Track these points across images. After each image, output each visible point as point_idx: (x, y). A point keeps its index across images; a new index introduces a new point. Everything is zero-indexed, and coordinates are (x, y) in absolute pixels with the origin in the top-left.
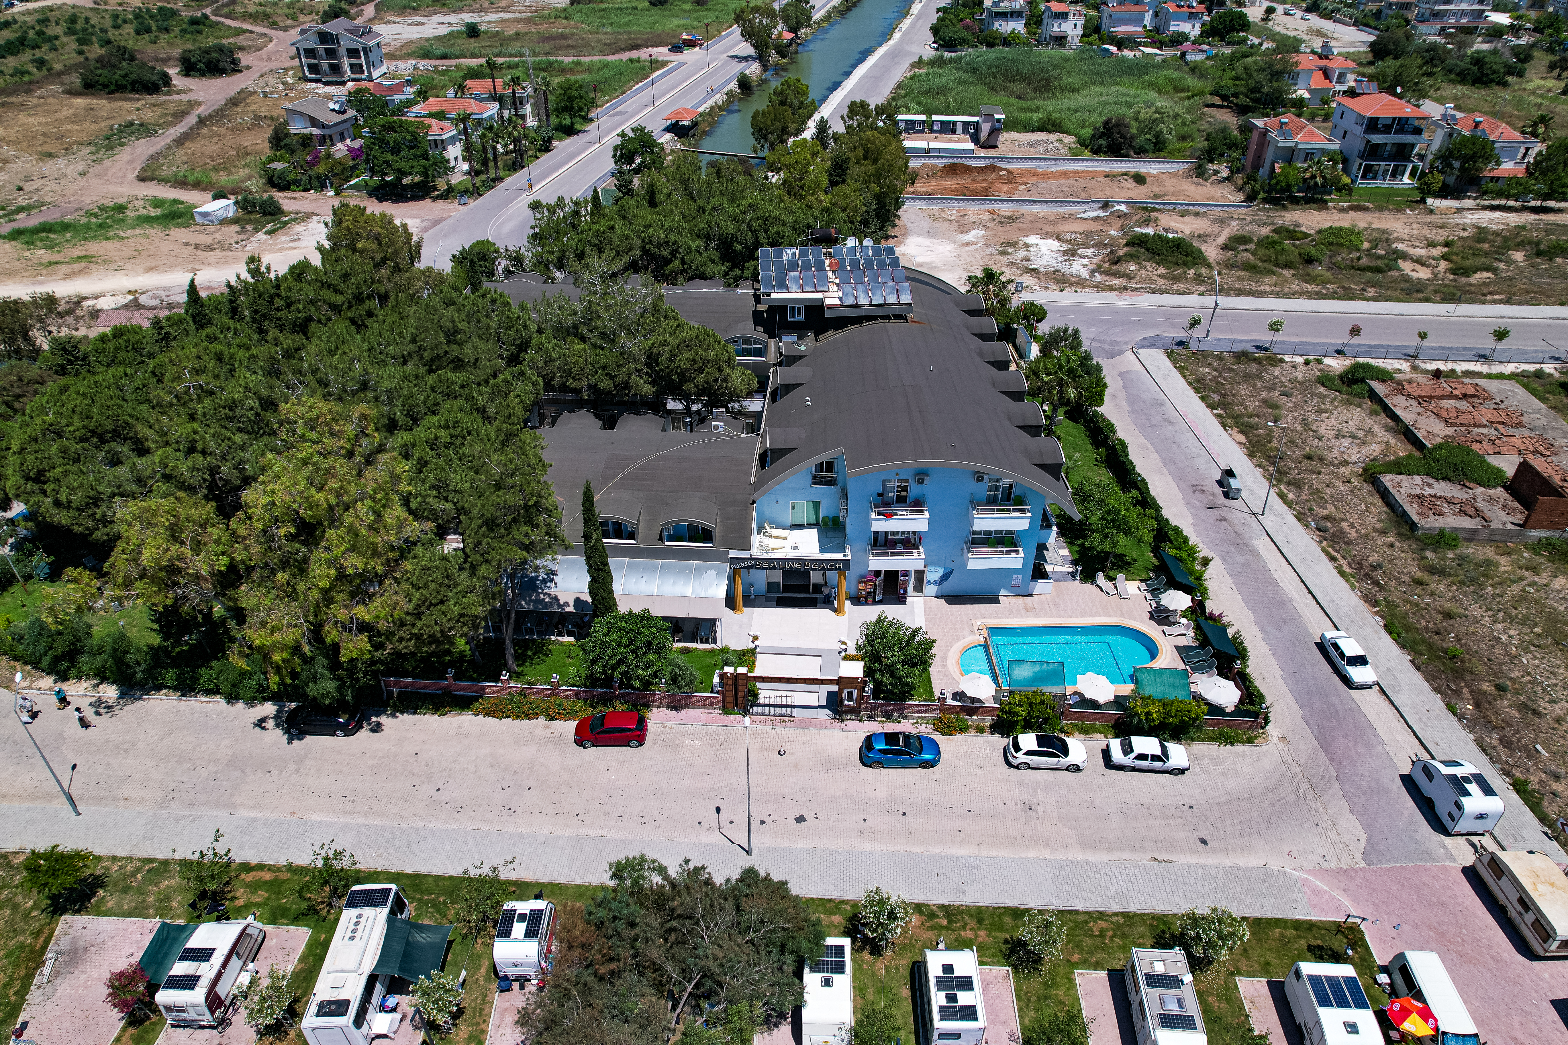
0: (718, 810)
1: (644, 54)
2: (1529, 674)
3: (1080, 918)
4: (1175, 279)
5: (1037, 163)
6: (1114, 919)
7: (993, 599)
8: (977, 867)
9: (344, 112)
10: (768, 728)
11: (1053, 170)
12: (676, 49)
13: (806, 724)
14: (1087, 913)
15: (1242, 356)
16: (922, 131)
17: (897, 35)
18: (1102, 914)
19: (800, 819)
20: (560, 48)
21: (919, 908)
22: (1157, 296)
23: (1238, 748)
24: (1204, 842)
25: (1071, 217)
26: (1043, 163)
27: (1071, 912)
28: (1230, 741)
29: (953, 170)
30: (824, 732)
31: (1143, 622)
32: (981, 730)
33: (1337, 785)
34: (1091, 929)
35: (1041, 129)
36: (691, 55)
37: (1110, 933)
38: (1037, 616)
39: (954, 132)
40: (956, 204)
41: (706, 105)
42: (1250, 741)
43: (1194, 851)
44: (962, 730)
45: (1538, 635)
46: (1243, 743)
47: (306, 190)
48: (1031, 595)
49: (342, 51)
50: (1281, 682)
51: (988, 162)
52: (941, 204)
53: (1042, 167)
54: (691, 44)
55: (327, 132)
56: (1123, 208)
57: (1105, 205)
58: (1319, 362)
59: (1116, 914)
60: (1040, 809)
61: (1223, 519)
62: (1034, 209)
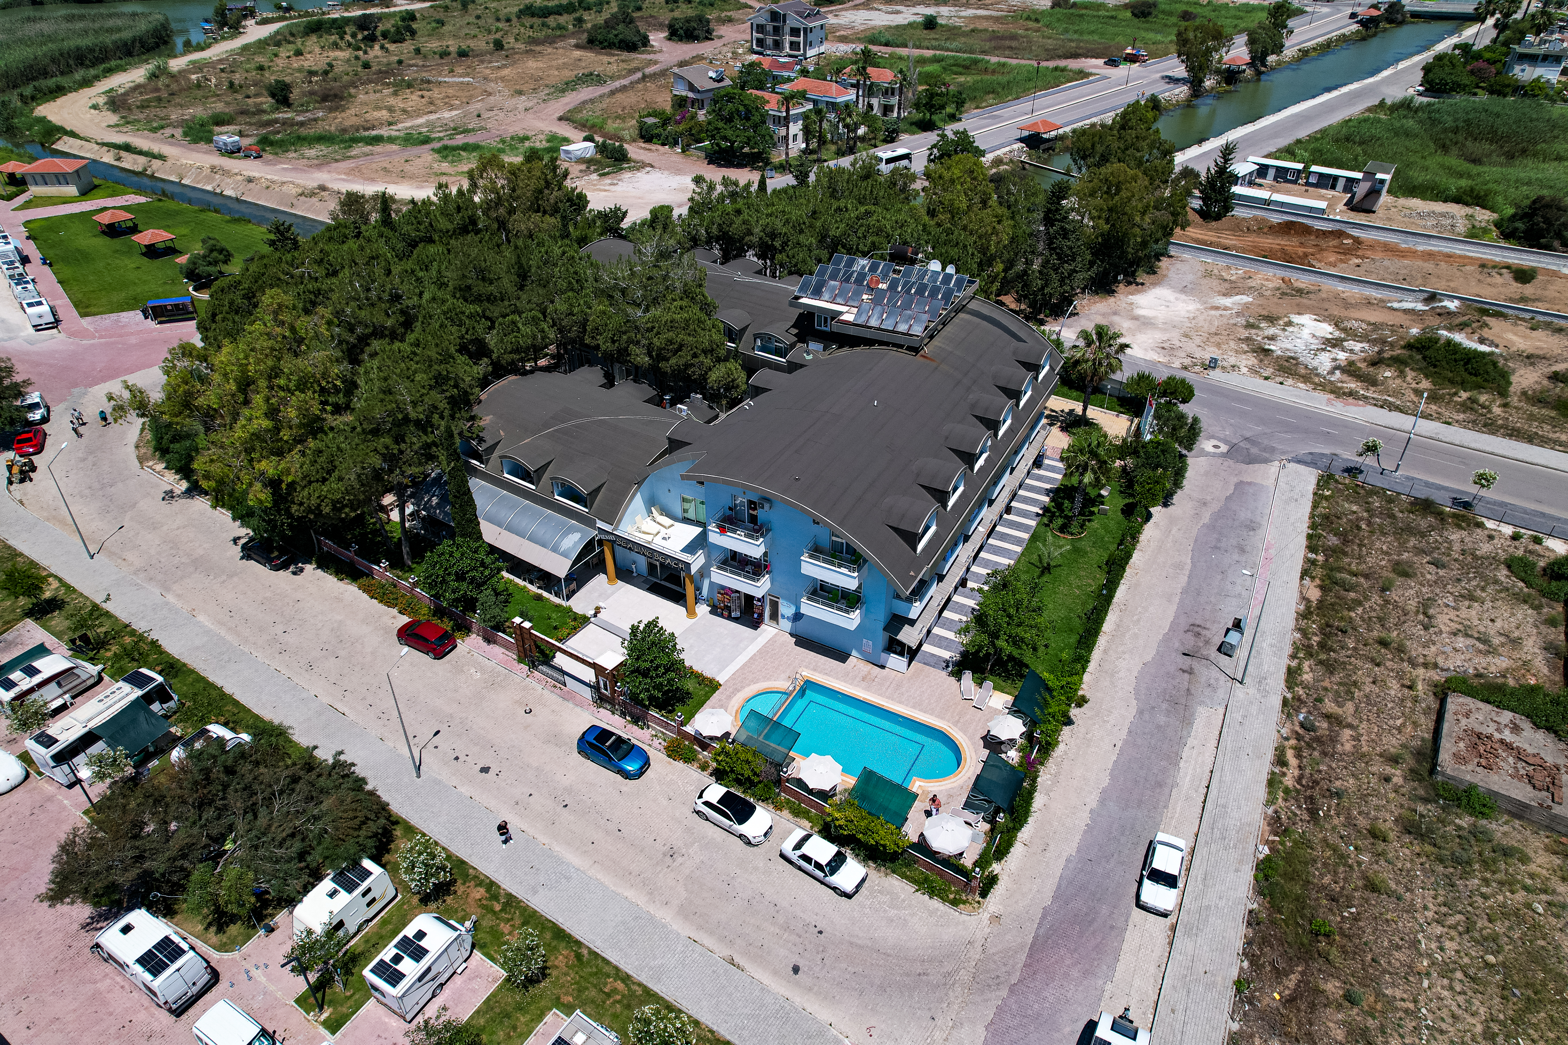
0: (438, 732)
1: (1074, 64)
2: (1415, 1001)
3: (606, 969)
4: (1433, 398)
5: (1402, 237)
6: (636, 988)
7: (841, 656)
8: (568, 879)
9: (719, 81)
10: (539, 687)
11: (1420, 248)
12: (1112, 63)
13: (569, 697)
14: (617, 969)
15: (1425, 506)
16: (1295, 182)
17: (1385, 73)
18: (628, 976)
19: (485, 770)
20: (995, 48)
21: (491, 886)
22: (1384, 412)
23: (936, 904)
24: (796, 970)
25: (1382, 304)
26: (1410, 238)
27: (604, 960)
28: (932, 892)
29: (1287, 228)
30: (578, 710)
31: (971, 738)
32: (704, 767)
33: (1004, 993)
34: (606, 984)
35: (1457, 200)
36: (1123, 70)
37: (618, 997)
38: (867, 689)
39: (1333, 187)
40: (1247, 263)
41: (1088, 122)
42: (955, 903)
43: (776, 973)
44: (687, 760)
45: (1487, 965)
46: (944, 899)
47: (663, 144)
48: (883, 667)
49: (787, 29)
50: (1062, 862)
51: (1338, 227)
52: (1231, 261)
53: (1404, 243)
54: (1132, 59)
55: (699, 96)
56: (1452, 305)
57: (1432, 298)
58: (1537, 541)
59: (640, 984)
60: (680, 860)
61: (1190, 672)
62: (1341, 287)
